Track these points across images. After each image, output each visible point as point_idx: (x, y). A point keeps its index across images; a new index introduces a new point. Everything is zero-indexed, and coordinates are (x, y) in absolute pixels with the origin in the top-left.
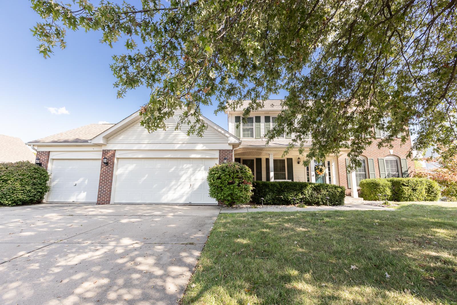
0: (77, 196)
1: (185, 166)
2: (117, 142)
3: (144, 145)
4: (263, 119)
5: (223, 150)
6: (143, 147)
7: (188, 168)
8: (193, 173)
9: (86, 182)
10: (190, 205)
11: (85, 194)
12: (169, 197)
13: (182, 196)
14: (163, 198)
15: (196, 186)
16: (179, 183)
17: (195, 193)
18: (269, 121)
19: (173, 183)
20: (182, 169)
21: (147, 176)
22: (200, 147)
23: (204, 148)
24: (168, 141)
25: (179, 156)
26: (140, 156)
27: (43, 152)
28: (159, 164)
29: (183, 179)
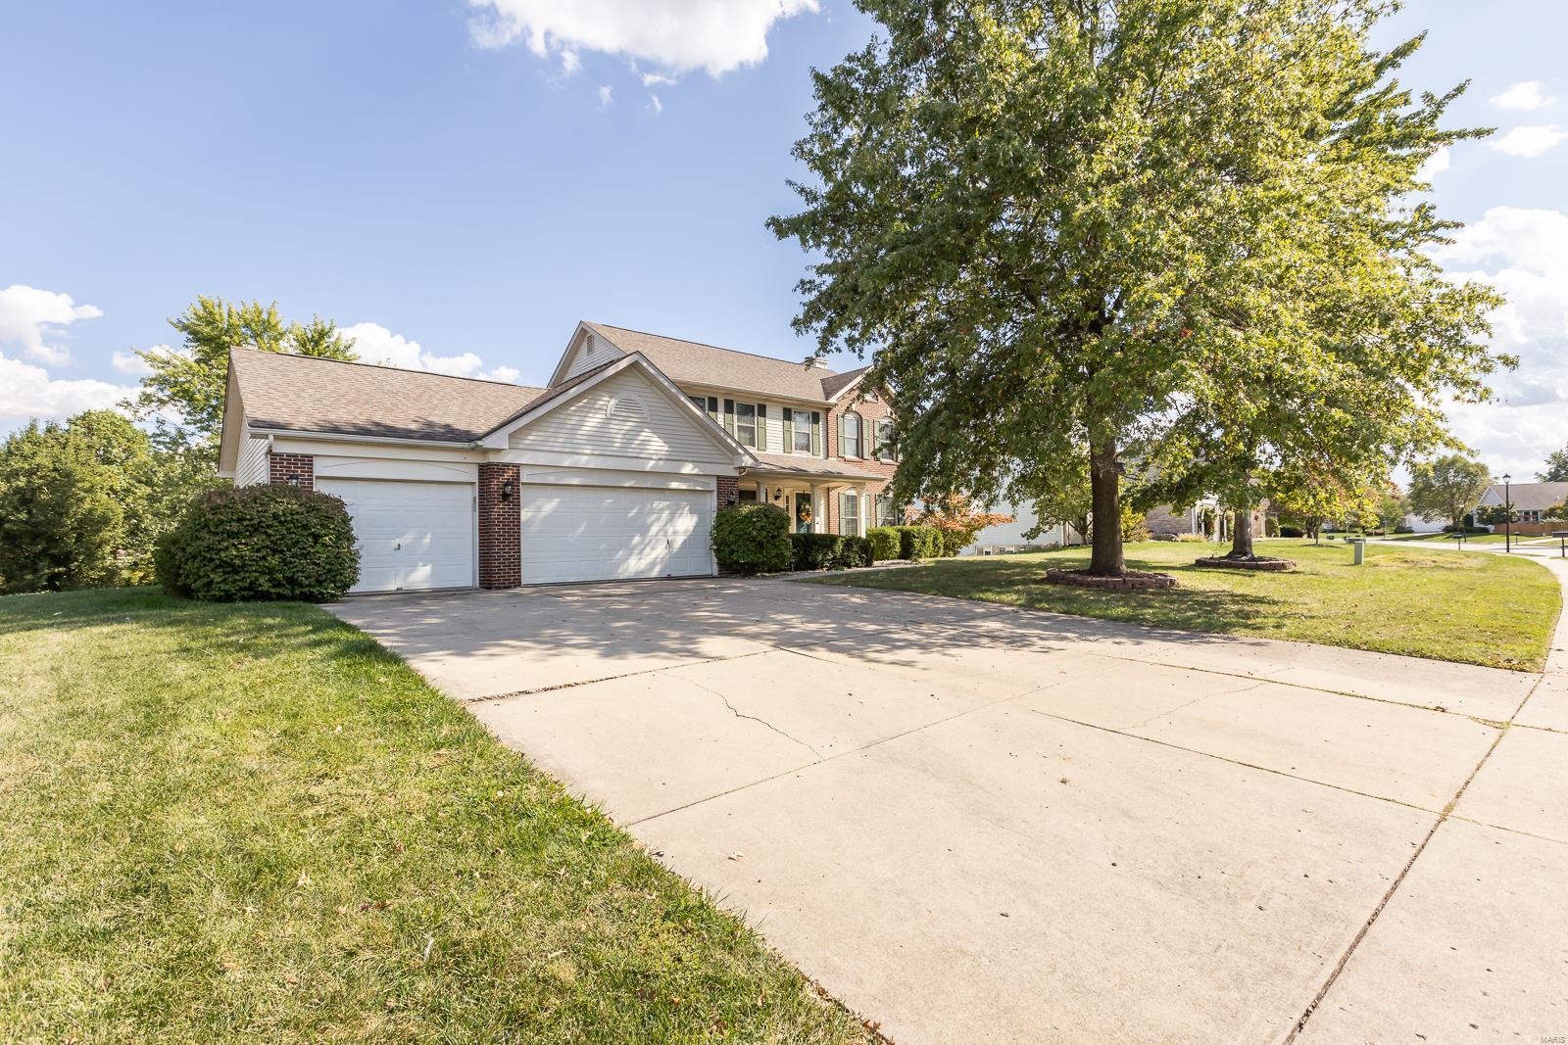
0: (406, 576)
1: (658, 505)
2: (522, 446)
3: (585, 458)
4: (721, 406)
5: (726, 477)
6: (583, 461)
7: (662, 510)
8: (671, 519)
9: (427, 540)
10: (669, 578)
11: (428, 568)
12: (634, 566)
13: (653, 564)
14: (621, 570)
15: (677, 545)
16: (647, 540)
17: (674, 558)
18: (732, 412)
19: (637, 539)
20: (651, 512)
21: (584, 524)
22: (688, 469)
23: (696, 471)
24: (631, 452)
25: (649, 485)
26: (575, 481)
27: (296, 456)
28: (608, 500)
29: (654, 530)
